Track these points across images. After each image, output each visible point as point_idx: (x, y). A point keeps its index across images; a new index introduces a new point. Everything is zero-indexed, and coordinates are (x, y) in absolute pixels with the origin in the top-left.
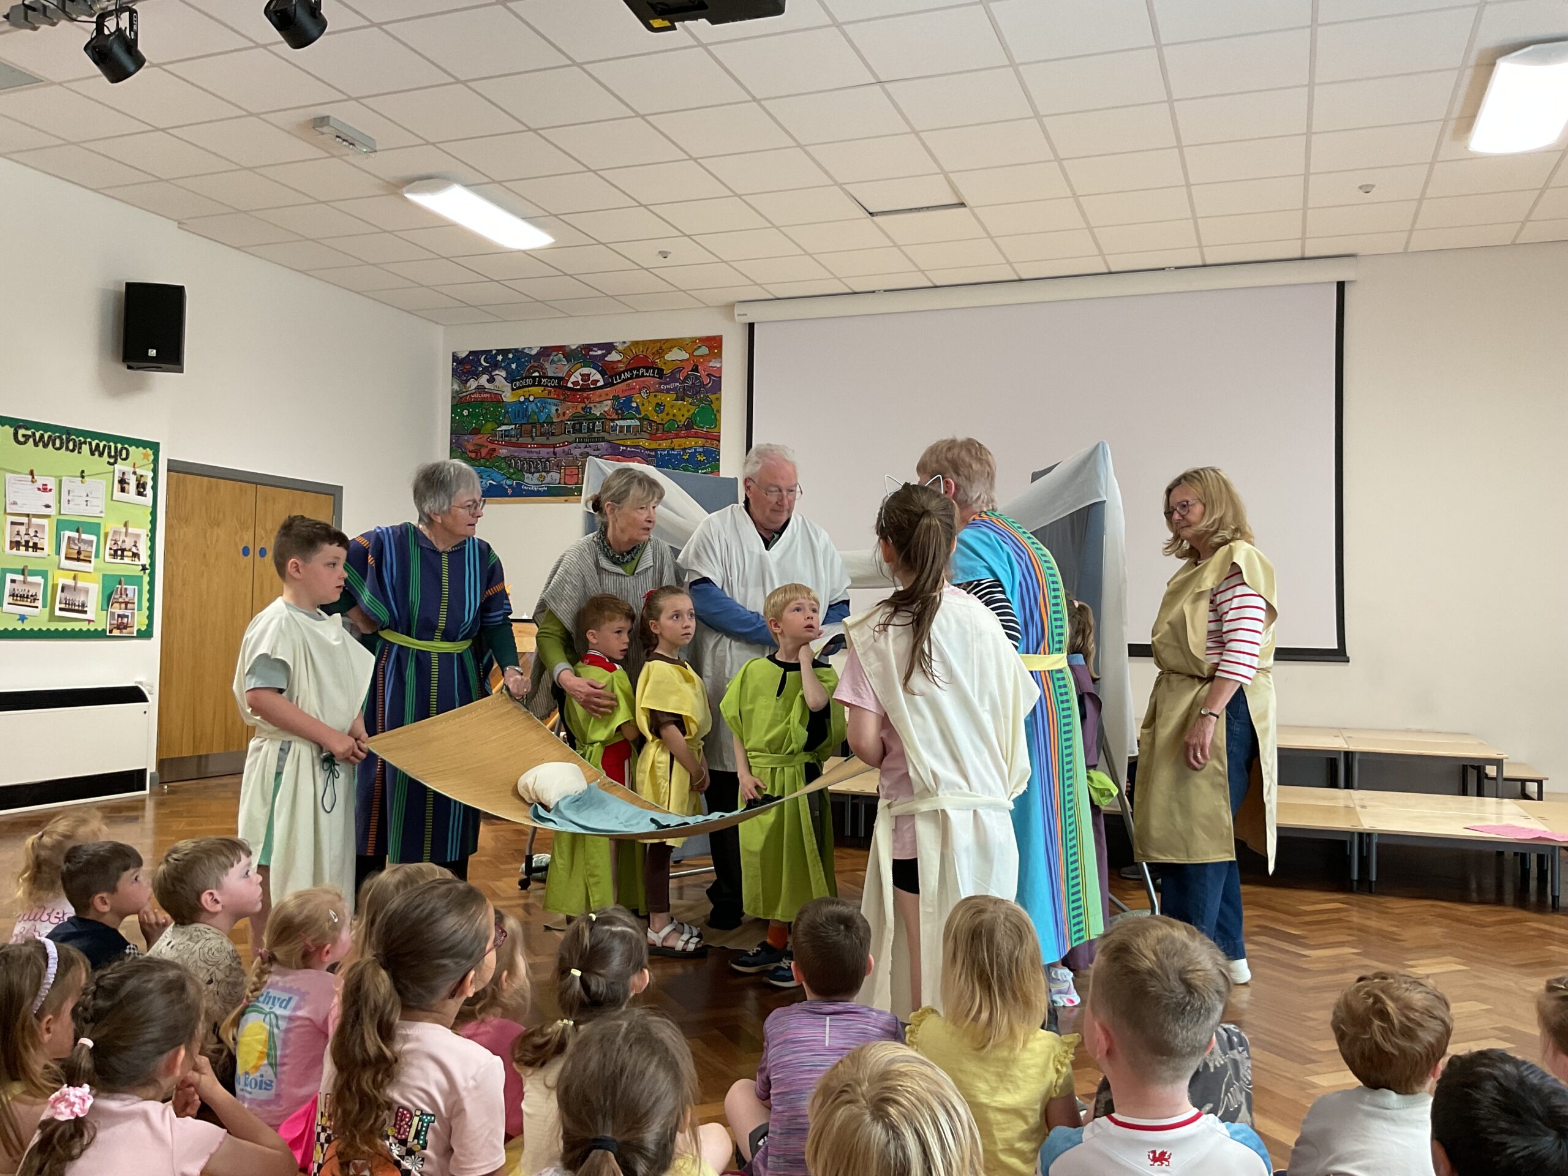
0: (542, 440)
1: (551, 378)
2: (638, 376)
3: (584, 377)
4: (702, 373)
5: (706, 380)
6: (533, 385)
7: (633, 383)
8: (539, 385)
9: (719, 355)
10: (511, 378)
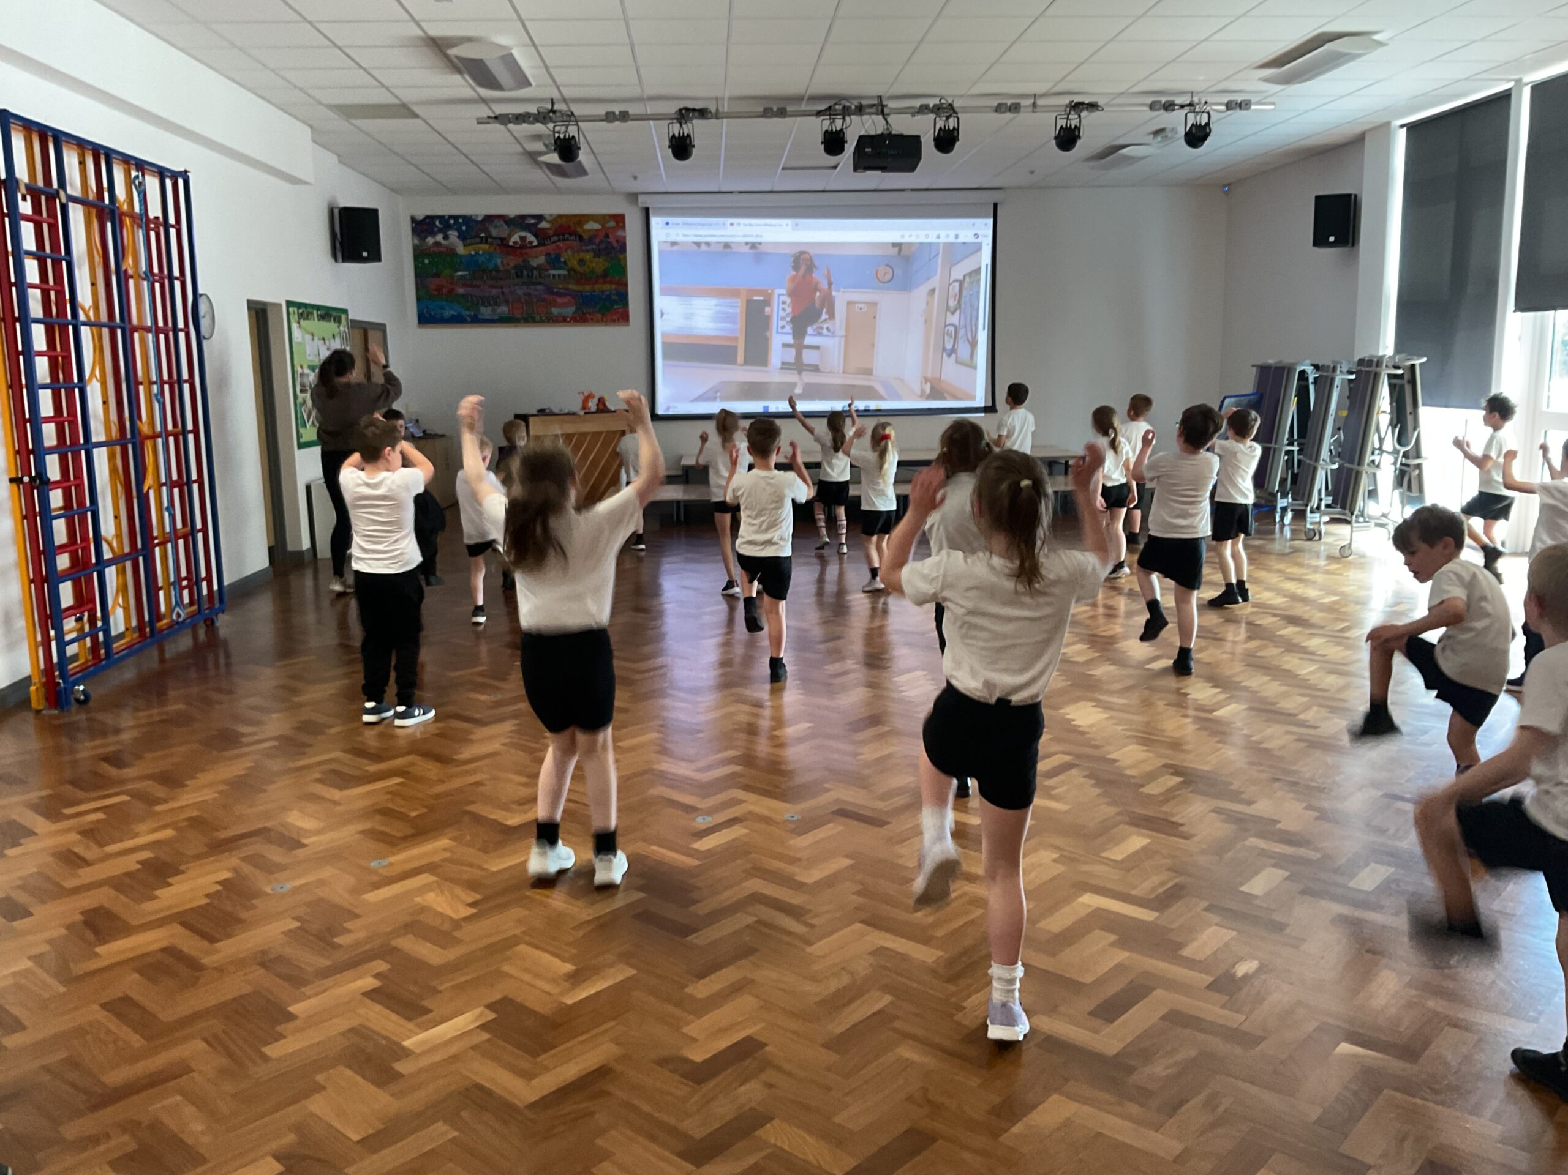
0: (491, 282)
1: (496, 238)
2: (564, 240)
3: (523, 239)
4: (612, 239)
5: (616, 245)
6: (481, 242)
7: (561, 244)
8: (486, 242)
9: (624, 228)
10: (462, 237)
